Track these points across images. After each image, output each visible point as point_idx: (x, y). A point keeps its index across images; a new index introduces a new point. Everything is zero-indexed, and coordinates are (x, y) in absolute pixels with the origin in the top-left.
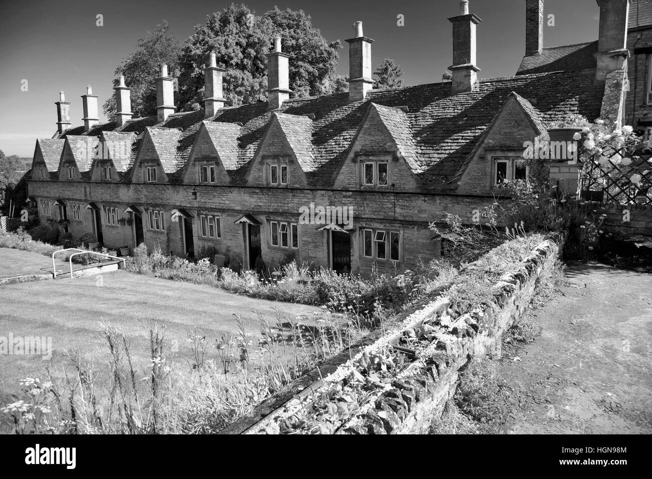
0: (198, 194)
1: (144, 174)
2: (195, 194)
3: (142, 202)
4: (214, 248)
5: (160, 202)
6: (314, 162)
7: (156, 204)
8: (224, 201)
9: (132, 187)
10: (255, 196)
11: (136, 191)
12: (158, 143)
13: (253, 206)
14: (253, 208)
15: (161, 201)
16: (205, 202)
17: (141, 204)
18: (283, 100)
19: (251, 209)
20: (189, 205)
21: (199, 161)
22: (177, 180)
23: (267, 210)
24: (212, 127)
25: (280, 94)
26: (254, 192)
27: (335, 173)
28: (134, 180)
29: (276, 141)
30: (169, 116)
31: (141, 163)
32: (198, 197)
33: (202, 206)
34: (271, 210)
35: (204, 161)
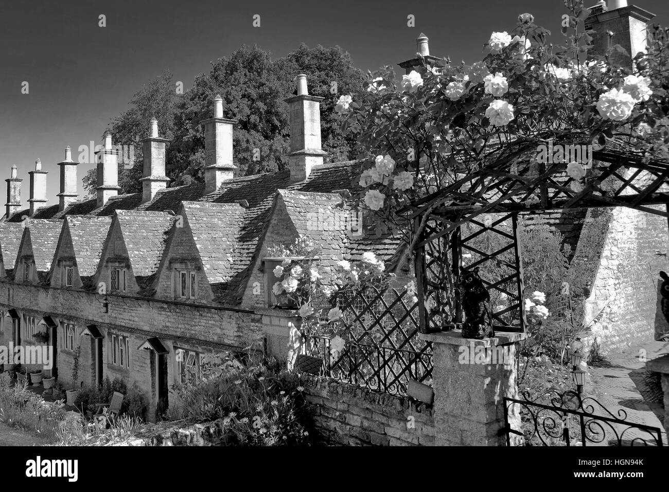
0: (109, 305)
1: (62, 276)
2: (106, 305)
3: (59, 312)
4: (122, 381)
5: (73, 313)
6: (231, 268)
7: (71, 316)
8: (134, 317)
9: (51, 292)
10: (163, 313)
11: (55, 298)
12: (77, 236)
13: (161, 327)
14: (161, 330)
15: (75, 312)
16: (116, 317)
17: (57, 315)
18: (222, 180)
19: (159, 331)
20: (100, 320)
21: (111, 262)
22: (91, 286)
23: (174, 334)
24: (127, 218)
25: (218, 173)
26: (162, 308)
27: (241, 286)
28: (53, 283)
29: (185, 239)
30: (109, 200)
31: (59, 261)
32: (109, 310)
33: (113, 323)
34: (178, 334)
35: (115, 262)
